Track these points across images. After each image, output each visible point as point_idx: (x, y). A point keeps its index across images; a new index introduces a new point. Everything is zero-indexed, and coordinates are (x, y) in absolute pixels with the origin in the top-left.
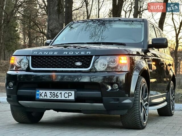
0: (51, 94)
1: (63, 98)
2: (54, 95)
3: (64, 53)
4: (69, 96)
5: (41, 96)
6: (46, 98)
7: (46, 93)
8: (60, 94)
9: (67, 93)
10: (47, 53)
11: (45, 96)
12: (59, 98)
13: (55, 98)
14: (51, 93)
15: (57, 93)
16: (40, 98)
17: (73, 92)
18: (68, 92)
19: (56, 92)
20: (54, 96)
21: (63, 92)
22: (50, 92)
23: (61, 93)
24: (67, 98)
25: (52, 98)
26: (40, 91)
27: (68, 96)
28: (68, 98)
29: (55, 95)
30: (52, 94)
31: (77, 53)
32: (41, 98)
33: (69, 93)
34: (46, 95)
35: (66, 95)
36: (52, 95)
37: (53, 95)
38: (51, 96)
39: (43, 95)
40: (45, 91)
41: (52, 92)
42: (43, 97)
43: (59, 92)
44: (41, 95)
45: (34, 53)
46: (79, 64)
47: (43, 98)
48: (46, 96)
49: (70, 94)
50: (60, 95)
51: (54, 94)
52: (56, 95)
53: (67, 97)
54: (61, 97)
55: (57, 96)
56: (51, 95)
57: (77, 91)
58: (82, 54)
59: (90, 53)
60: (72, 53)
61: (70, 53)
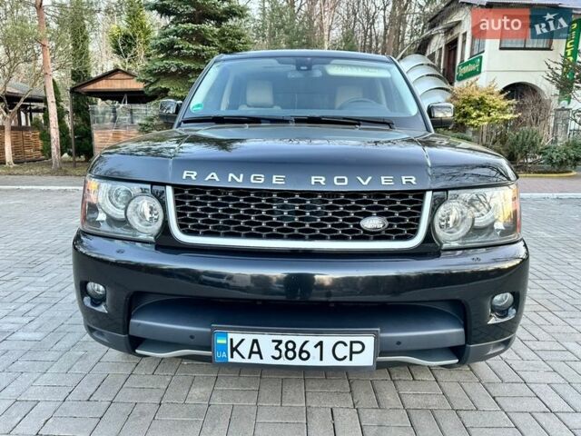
0: (277, 348)
1: (329, 361)
2: (293, 350)
3: (313, 180)
4: (352, 352)
5: (235, 353)
6: (255, 359)
7: (255, 341)
8: (316, 346)
9: (345, 345)
10: (242, 176)
11: (252, 352)
12: (311, 362)
13: (297, 362)
14: (280, 342)
15: (306, 342)
16: (230, 360)
17: (369, 341)
18: (347, 339)
19: (299, 340)
20: (290, 354)
21: (329, 341)
22: (274, 341)
23: (321, 344)
24: (346, 363)
25: (283, 361)
26: (230, 336)
27: (348, 355)
28: (351, 359)
29: (297, 350)
30: (282, 347)
31: (365, 181)
32: (237, 359)
33: (352, 343)
34: (255, 349)
35: (342, 351)
36: (284, 350)
37: (288, 350)
38: (277, 355)
39: (244, 349)
40: (255, 337)
41: (285, 338)
42: (246, 355)
43: (314, 340)
44: (234, 349)
45: (185, 175)
47: (246, 361)
48: (259, 352)
49: (357, 347)
50: (315, 352)
51: (290, 346)
52: (301, 351)
53: (345, 357)
54: (321, 359)
55: (304, 355)
56: (280, 351)
57: (382, 332)
58: (383, 183)
59: (413, 180)
60: (343, 180)
61: (339, 180)
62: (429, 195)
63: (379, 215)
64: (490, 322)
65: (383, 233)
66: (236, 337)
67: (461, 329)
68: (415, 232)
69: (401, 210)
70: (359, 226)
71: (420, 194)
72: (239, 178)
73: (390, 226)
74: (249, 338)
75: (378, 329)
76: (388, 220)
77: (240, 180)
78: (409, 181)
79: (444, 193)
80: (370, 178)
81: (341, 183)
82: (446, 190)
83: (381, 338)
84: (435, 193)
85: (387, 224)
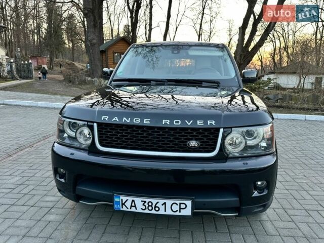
0: (143, 205)
1: (169, 212)
2: (151, 206)
3: (164, 122)
4: (180, 209)
5: (124, 206)
6: (133, 209)
7: (133, 201)
8: (162, 205)
9: (177, 204)
10: (129, 119)
11: (131, 206)
12: (162, 212)
13: (153, 212)
14: (145, 202)
15: (158, 203)
16: (121, 209)
17: (189, 203)
18: (178, 202)
19: (154, 201)
20: (150, 208)
21: (169, 202)
22: (142, 201)
23: (165, 204)
24: (178, 213)
25: (147, 211)
26: (121, 198)
27: (178, 209)
28: (180, 212)
29: (153, 206)
30: (146, 204)
31: (189, 123)
32: (124, 209)
33: (180, 204)
34: (133, 205)
35: (176, 208)
36: (147, 206)
37: (149, 206)
38: (144, 208)
39: (128, 204)
40: (133, 199)
41: (147, 200)
42: (129, 208)
43: (161, 201)
44: (123, 204)
45: (103, 118)
46: (193, 144)
47: (129, 210)
48: (135, 206)
49: (183, 206)
50: (162, 208)
51: (150, 204)
52: (155, 207)
53: (177, 211)
54: (165, 211)
55: (157, 209)
56: (145, 206)
57: (196, 198)
58: (198, 124)
59: (213, 123)
60: (178, 122)
61: (176, 122)
62: (221, 130)
63: (196, 140)
64: (253, 196)
65: (198, 149)
66: (124, 198)
67: (237, 199)
68: (214, 149)
69: (207, 137)
70: (186, 145)
71: (218, 130)
72: (128, 120)
73: (201, 145)
74: (130, 199)
75: (193, 197)
76: (201, 142)
77: (129, 121)
78: (211, 123)
79: (230, 129)
80: (192, 121)
81: (177, 123)
82: (231, 128)
83: (196, 202)
84: (225, 130)
85: (200, 144)
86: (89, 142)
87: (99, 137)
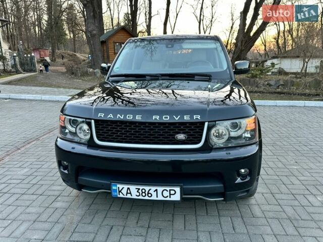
0: (138, 192)
1: (160, 198)
3: (154, 117)
4: (170, 194)
5: (120, 193)
6: (129, 196)
7: (128, 188)
8: (154, 191)
9: (167, 191)
10: (123, 116)
11: (127, 193)
12: (154, 198)
13: (147, 198)
14: (139, 189)
15: (150, 190)
16: (119, 196)
17: (178, 189)
18: (168, 189)
19: (147, 188)
20: (144, 194)
21: (160, 189)
22: (136, 189)
23: (156, 190)
24: (168, 199)
25: (141, 197)
26: (118, 186)
28: (170, 197)
29: (146, 193)
30: (140, 191)
31: (177, 118)
32: (121, 195)
33: (170, 190)
34: (129, 192)
35: (166, 194)
36: (141, 193)
37: (142, 193)
38: (138, 195)
39: (124, 191)
40: (128, 187)
41: (141, 188)
42: (125, 194)
43: (153, 188)
44: (120, 192)
45: (99, 115)
46: (181, 137)
47: (125, 197)
48: (130, 193)
49: (172, 192)
50: (154, 194)
51: (144, 191)
52: (148, 193)
53: (167, 196)
54: (157, 197)
55: (150, 195)
56: (139, 193)
57: (184, 185)
58: (185, 119)
59: (199, 117)
60: (167, 118)
61: (165, 118)
62: (206, 124)
63: (184, 133)
64: (236, 182)
65: (186, 141)
66: (120, 186)
67: (222, 185)
68: (200, 141)
69: (193, 131)
70: (174, 138)
71: (203, 123)
73: (188, 138)
74: (126, 187)
75: (182, 184)
76: (187, 135)
77: (122, 118)
78: (197, 117)
79: (214, 123)
80: (179, 116)
81: (166, 119)
82: (215, 121)
83: (183, 188)
84: (210, 123)
85: (187, 136)
86: (88, 137)
87: (97, 132)
